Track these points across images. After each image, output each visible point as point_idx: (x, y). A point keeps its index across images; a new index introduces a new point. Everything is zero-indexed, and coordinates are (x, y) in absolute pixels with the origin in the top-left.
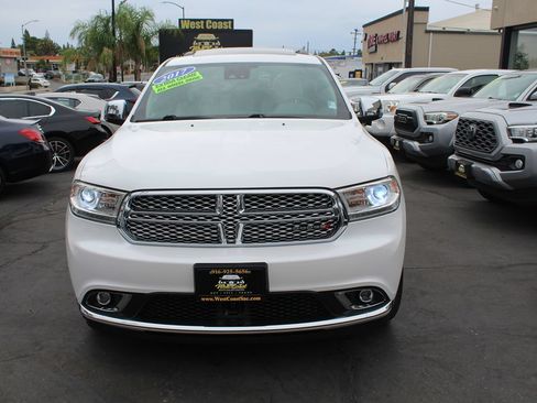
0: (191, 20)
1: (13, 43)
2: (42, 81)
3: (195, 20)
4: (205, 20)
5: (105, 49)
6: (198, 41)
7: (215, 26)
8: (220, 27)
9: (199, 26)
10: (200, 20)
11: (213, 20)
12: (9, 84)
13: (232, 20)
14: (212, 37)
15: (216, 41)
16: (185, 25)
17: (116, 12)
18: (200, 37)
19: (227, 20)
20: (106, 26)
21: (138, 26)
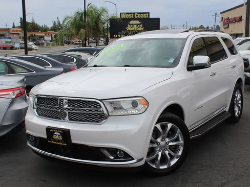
0: (127, 13)
1: (14, 25)
2: (34, 47)
3: (129, 13)
4: (134, 13)
5: (82, 30)
6: (130, 25)
7: (139, 16)
8: (142, 17)
9: (131, 16)
10: (131, 13)
11: (138, 13)
12: (16, 49)
13: (149, 13)
14: (138, 22)
15: (140, 24)
16: (124, 16)
17: (86, 10)
18: (132, 22)
19: (146, 13)
20: (81, 17)
21: (99, 17)
